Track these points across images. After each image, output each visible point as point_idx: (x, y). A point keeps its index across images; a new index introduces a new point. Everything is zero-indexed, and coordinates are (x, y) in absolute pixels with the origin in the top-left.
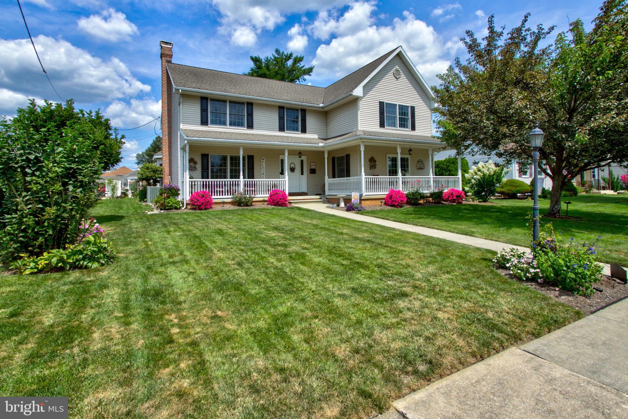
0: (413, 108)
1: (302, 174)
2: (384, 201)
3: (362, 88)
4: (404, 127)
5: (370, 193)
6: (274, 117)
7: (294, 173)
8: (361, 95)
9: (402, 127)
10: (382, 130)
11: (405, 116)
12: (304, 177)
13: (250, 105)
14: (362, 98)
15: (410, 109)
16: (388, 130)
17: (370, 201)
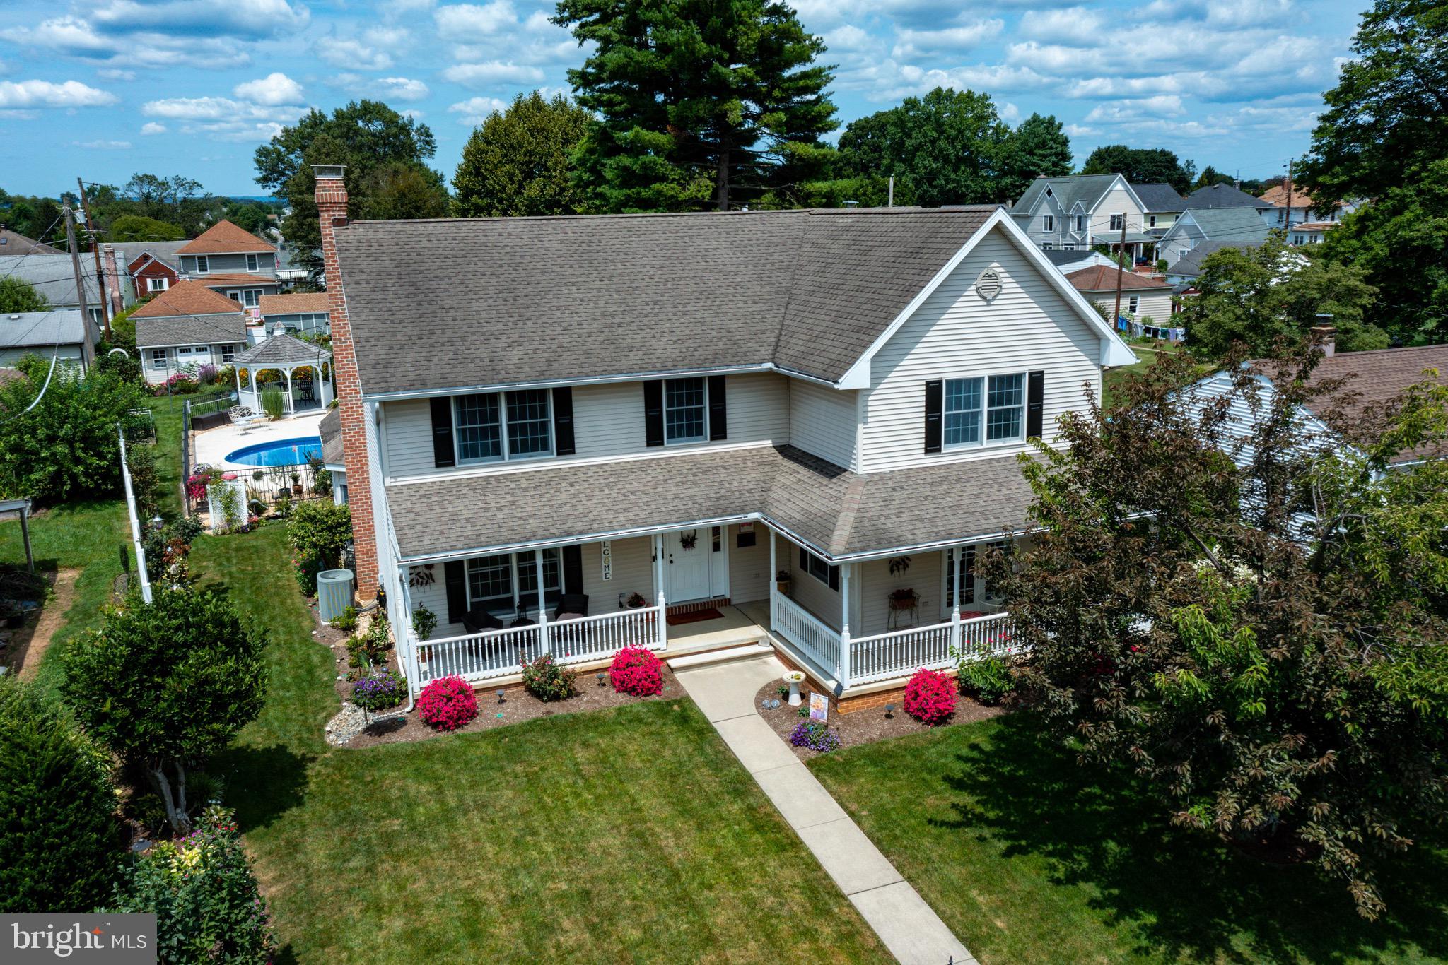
0: (1037, 380)
1: (716, 547)
2: (900, 696)
3: (869, 365)
4: (1007, 435)
5: (866, 679)
6: (633, 413)
7: (693, 551)
8: (865, 383)
9: (998, 436)
10: (934, 460)
11: (1009, 402)
12: (723, 557)
13: (564, 397)
14: (868, 392)
15: (1026, 382)
16: (954, 454)
17: (865, 700)
